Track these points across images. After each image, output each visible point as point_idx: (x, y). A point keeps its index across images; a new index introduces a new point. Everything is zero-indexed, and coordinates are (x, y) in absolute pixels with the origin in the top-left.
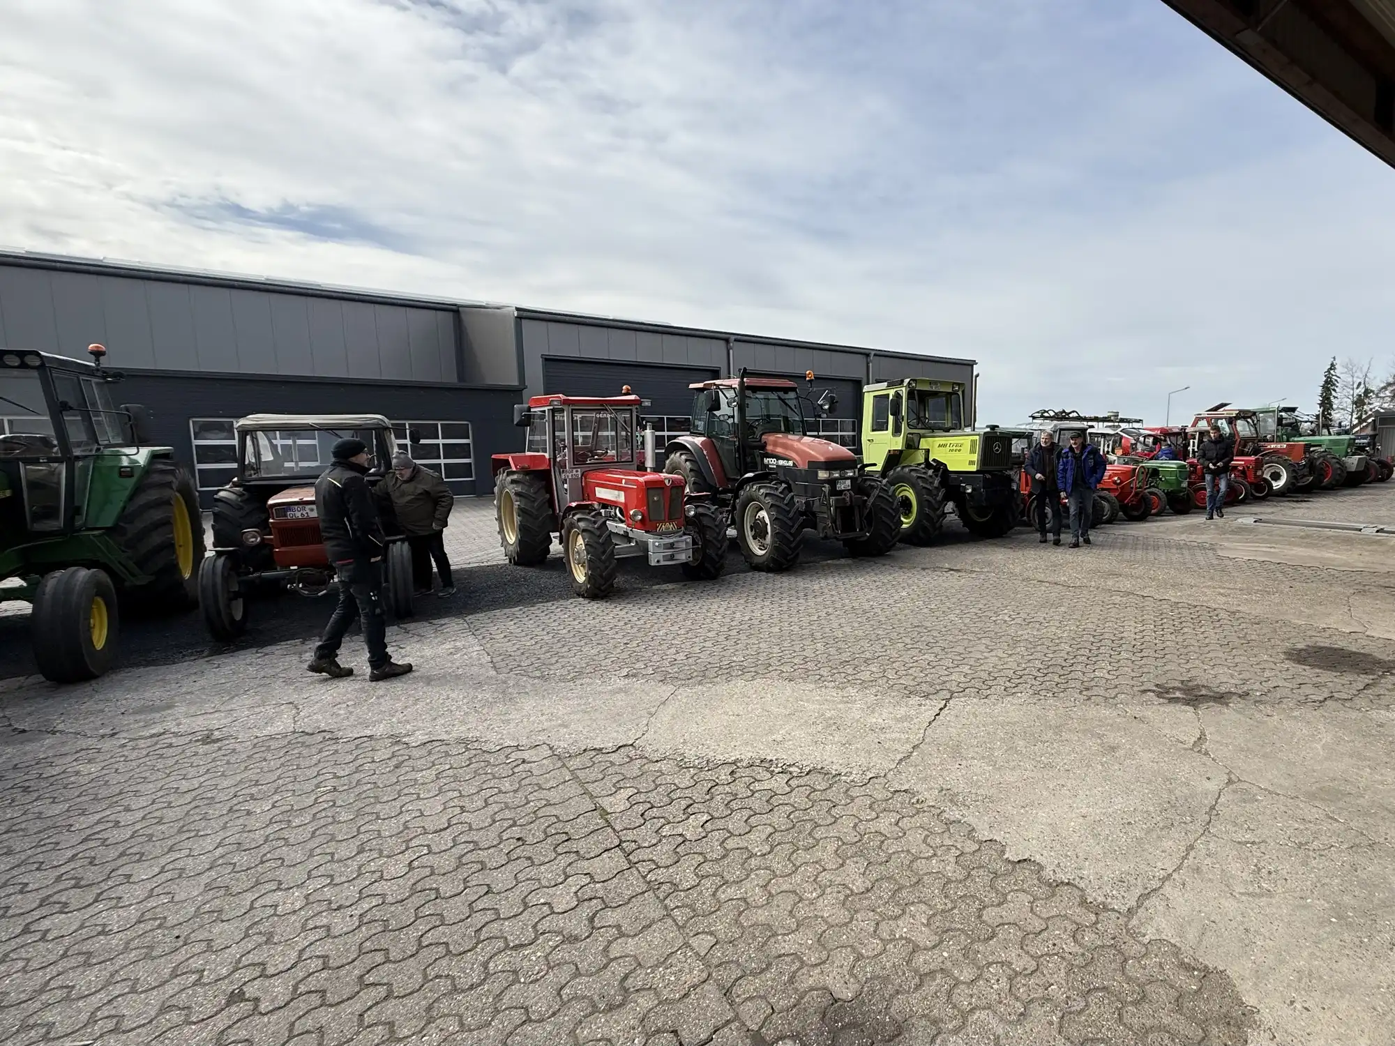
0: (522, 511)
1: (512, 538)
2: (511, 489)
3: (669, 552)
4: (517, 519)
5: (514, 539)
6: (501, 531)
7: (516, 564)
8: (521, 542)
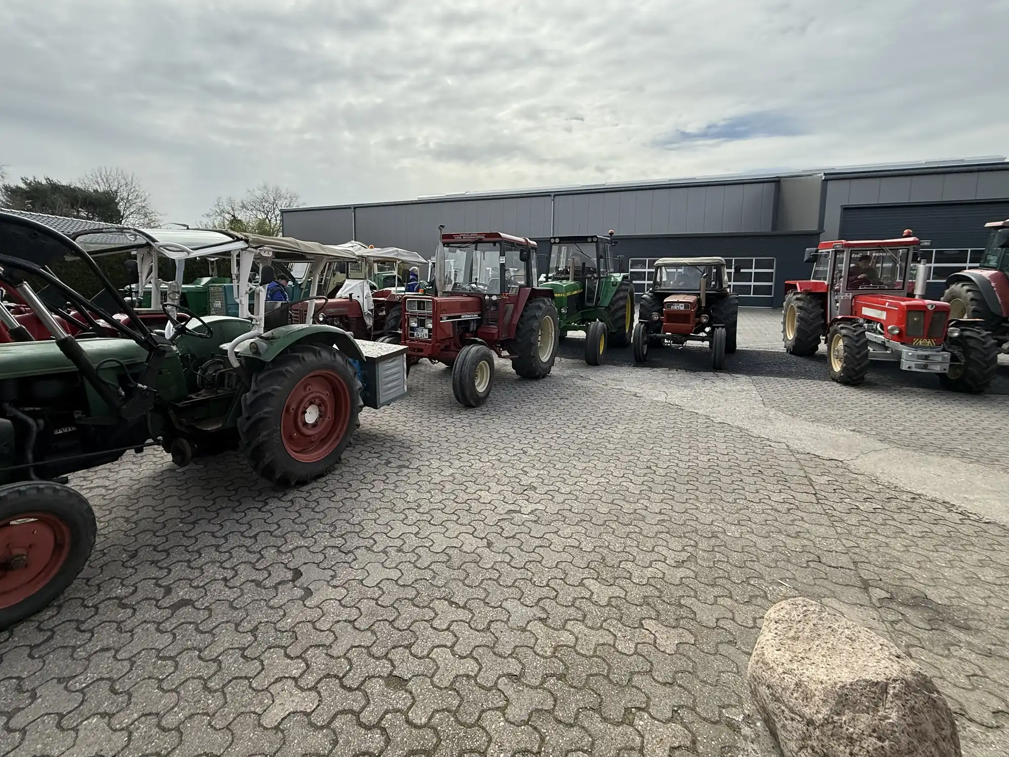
0: (801, 319)
1: (791, 336)
2: (795, 304)
3: (923, 362)
4: (796, 324)
5: (792, 337)
6: (784, 331)
7: (791, 353)
8: (797, 339)
